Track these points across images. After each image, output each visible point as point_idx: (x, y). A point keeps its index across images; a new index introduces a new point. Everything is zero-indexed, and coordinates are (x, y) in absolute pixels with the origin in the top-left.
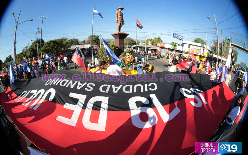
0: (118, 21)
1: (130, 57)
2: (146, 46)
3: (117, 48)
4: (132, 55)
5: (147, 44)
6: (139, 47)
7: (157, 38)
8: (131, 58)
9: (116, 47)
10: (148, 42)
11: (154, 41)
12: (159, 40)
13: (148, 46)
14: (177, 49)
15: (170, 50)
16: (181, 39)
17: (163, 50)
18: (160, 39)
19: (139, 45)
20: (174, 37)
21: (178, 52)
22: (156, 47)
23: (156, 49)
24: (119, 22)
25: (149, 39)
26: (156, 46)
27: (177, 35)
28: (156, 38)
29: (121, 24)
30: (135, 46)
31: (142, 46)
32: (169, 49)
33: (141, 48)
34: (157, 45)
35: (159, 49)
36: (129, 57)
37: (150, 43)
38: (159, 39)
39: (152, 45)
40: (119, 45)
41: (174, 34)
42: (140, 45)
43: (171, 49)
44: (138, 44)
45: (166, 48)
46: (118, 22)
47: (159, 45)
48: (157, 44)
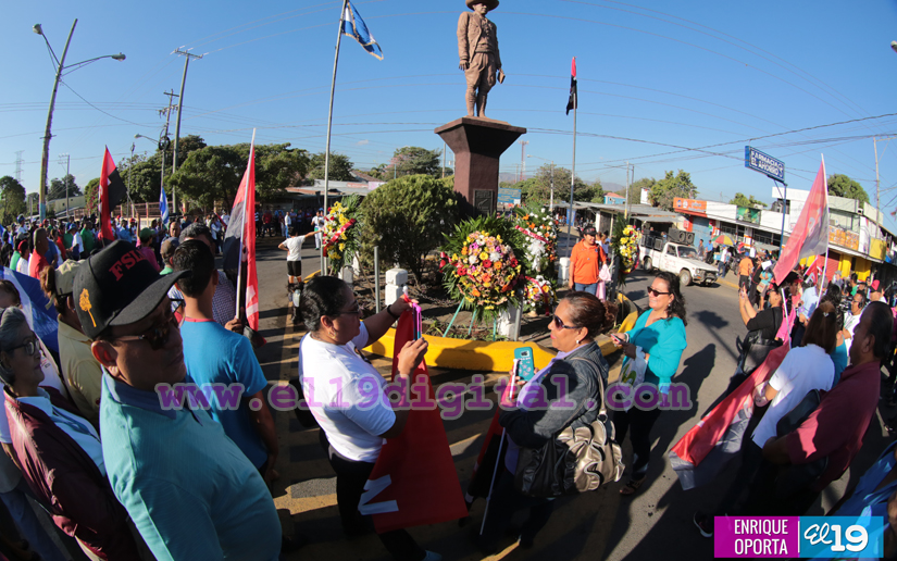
0: (468, 59)
1: (495, 257)
2: (626, 210)
3: (450, 202)
4: (506, 249)
5: (636, 199)
6: (602, 213)
7: (675, 175)
8: (498, 266)
9: (447, 197)
10: (640, 193)
11: (664, 188)
12: (684, 183)
13: (636, 209)
14: (759, 225)
15: (728, 231)
16: (778, 179)
17: (698, 229)
18: (688, 182)
19: (603, 202)
20: (748, 164)
21: (762, 240)
22: (668, 212)
23: (670, 224)
24: (474, 64)
25: (645, 181)
26: (672, 210)
27: (761, 157)
28: (669, 176)
29: (483, 75)
30: (584, 205)
31: (613, 207)
32: (726, 227)
33: (606, 215)
34: (677, 204)
35: (681, 224)
36: (484, 256)
37: (644, 195)
38: (685, 178)
39: (656, 205)
40: (472, 185)
41: (748, 151)
42: (607, 205)
43: (734, 226)
44: (600, 199)
45: (713, 222)
46: (467, 66)
47: (685, 204)
48: (676, 199)
